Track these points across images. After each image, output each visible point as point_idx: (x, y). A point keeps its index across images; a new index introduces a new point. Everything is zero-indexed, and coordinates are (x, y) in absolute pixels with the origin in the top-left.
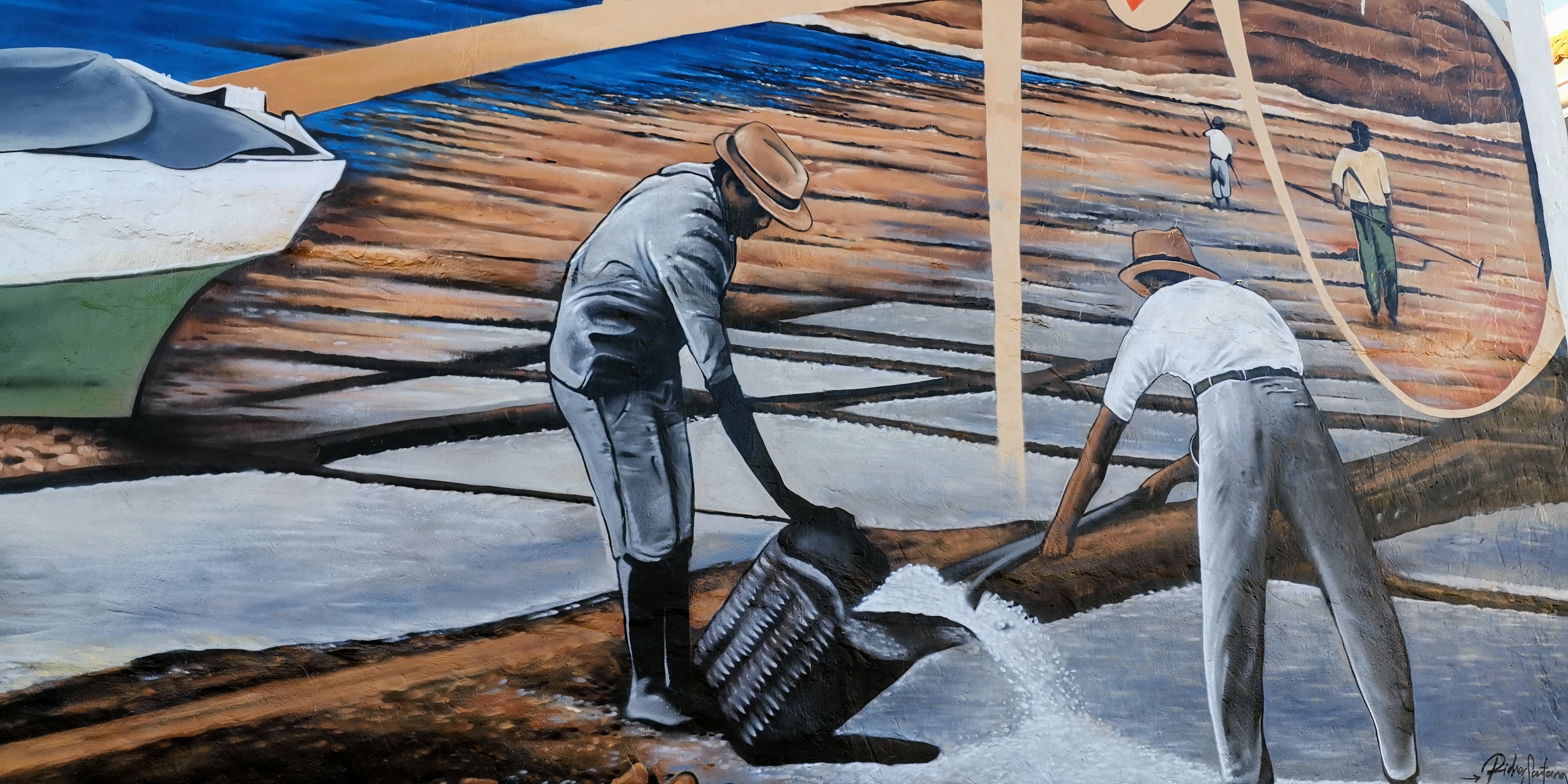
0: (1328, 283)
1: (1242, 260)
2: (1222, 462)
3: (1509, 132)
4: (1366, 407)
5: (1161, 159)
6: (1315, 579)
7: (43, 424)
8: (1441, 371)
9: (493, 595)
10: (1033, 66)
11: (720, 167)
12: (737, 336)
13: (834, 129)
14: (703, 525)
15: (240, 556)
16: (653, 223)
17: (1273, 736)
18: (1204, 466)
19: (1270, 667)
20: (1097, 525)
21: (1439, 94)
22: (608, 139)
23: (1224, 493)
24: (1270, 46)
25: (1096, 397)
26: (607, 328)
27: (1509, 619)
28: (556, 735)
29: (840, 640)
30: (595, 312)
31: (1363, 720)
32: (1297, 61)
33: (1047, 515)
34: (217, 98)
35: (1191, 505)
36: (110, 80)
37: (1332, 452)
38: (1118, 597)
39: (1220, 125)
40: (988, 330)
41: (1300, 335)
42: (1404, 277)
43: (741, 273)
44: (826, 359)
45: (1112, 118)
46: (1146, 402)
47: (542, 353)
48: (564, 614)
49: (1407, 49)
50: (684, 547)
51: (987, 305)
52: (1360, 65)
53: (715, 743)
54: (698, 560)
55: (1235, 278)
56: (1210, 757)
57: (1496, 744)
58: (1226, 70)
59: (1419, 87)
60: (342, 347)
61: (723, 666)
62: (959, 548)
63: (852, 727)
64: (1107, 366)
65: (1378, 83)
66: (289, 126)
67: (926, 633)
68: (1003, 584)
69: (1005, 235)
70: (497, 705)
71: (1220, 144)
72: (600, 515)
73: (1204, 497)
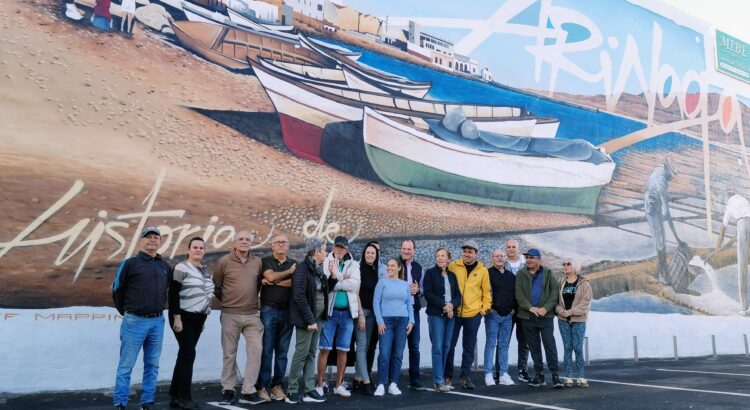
1: (744, 191)
2: (741, 239)
5: (730, 165)
7: (585, 215)
10: (712, 143)
15: (610, 243)
16: (657, 178)
18: (738, 238)
20: (722, 250)
22: (650, 159)
25: (721, 221)
26: (652, 201)
28: (651, 283)
29: (687, 270)
33: (715, 247)
34: (599, 150)
35: (735, 247)
36: (586, 146)
39: (740, 158)
40: (705, 205)
44: (682, 210)
45: (723, 155)
46: (730, 223)
47: (643, 205)
48: (650, 260)
51: (705, 199)
53: (671, 288)
55: (742, 195)
58: (740, 143)
60: (619, 203)
62: (703, 253)
63: (689, 288)
66: (608, 156)
67: (698, 270)
68: (709, 261)
69: (707, 182)
70: (643, 276)
71: (740, 162)
72: (653, 240)
73: (738, 244)
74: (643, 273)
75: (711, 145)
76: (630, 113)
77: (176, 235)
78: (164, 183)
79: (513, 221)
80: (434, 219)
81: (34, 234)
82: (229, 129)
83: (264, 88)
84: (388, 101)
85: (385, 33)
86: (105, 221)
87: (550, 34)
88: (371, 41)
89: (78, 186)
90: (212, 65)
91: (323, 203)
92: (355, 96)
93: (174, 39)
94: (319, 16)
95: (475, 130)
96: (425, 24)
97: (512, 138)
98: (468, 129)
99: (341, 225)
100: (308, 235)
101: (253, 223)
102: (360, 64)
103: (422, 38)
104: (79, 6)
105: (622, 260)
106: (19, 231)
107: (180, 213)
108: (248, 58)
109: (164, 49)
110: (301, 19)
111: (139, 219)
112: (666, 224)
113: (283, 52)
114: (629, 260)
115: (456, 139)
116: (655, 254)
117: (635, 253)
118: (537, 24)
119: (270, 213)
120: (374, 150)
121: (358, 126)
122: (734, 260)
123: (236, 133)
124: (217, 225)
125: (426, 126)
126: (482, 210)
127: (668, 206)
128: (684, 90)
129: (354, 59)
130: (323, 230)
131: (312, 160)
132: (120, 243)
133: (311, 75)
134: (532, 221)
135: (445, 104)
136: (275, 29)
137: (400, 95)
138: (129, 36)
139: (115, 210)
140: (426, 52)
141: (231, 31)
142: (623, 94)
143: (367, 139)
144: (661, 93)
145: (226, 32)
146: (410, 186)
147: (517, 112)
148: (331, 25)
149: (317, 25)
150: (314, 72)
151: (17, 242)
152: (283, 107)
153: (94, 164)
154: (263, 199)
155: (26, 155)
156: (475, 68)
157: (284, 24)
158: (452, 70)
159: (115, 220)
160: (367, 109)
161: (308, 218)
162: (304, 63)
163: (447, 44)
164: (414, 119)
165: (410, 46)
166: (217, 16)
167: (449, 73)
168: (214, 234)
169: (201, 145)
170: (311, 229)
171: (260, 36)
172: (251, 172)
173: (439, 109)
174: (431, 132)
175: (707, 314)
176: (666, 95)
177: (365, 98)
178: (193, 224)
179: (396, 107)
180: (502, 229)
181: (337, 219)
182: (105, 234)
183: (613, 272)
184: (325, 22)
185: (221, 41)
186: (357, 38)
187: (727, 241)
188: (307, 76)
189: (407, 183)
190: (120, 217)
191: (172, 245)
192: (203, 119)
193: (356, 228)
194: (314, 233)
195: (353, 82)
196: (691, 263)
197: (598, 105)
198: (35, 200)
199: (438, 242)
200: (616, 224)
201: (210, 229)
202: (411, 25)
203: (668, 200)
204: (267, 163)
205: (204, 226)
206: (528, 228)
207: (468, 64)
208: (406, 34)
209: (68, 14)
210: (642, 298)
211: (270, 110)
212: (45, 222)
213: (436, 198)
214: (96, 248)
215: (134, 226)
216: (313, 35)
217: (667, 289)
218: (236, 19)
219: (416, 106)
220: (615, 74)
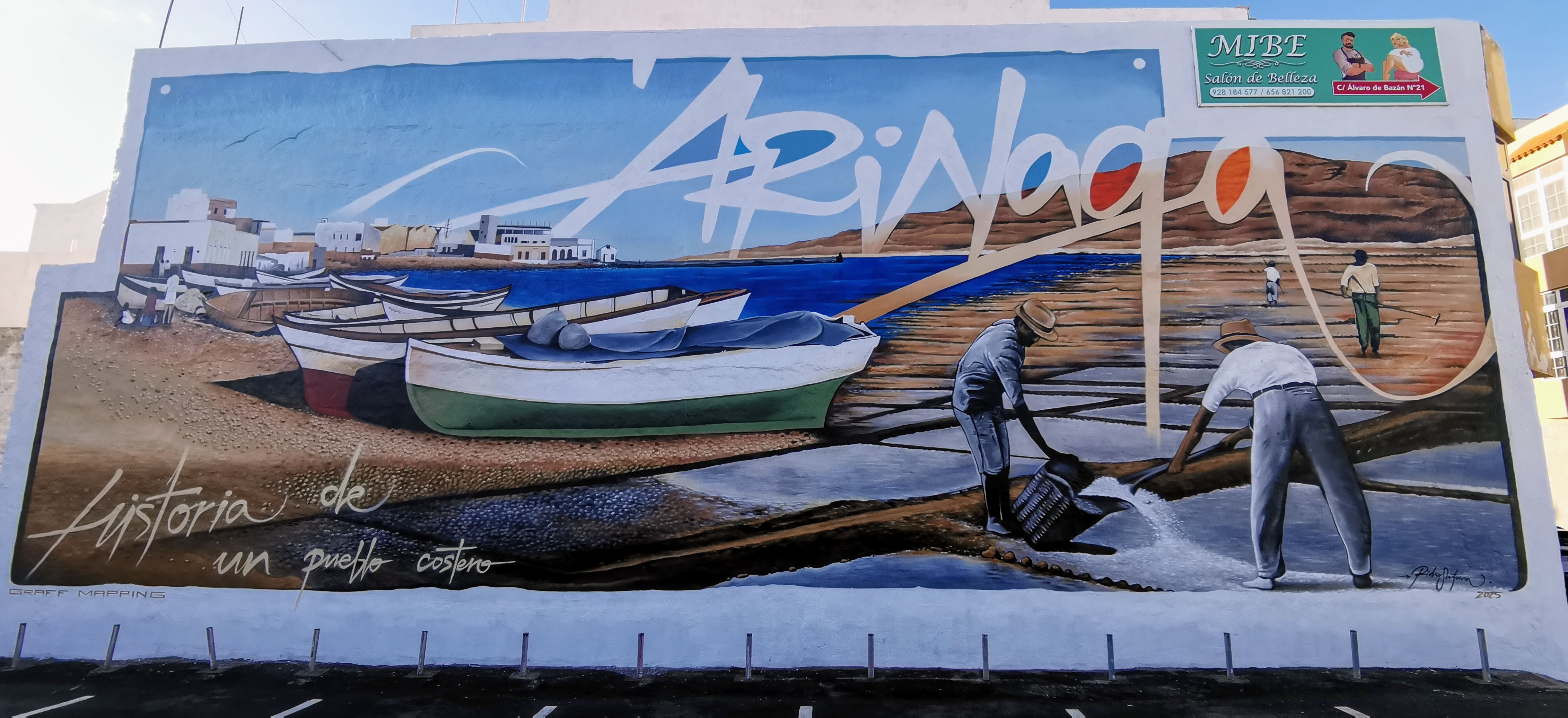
0: (1334, 337)
1: (1282, 331)
2: (1266, 429)
3: (1466, 240)
4: (1353, 398)
5: (1237, 286)
6: (1317, 482)
7: (801, 431)
8: (1407, 376)
9: (937, 486)
11: (1017, 320)
12: (1026, 387)
13: (1068, 296)
14: (1013, 461)
15: (857, 471)
16: (990, 345)
17: (1286, 552)
18: (1256, 431)
19: (1288, 522)
20: (1199, 458)
21: (1416, 226)
22: (971, 315)
23: (1266, 443)
24: (1306, 219)
26: (974, 387)
27: (1438, 501)
28: (962, 535)
29: (1072, 506)
30: (969, 382)
31: (1341, 547)
32: (1322, 223)
33: (1170, 456)
34: (840, 321)
36: (810, 319)
37: (1331, 420)
38: (1207, 490)
39: (1272, 264)
40: (1143, 376)
41: (1316, 365)
42: (1384, 329)
43: (1027, 361)
44: (1064, 394)
45: (1210, 270)
46: (1224, 403)
47: (949, 399)
48: (962, 493)
49: (1396, 205)
50: (1006, 470)
51: (1142, 365)
52: (1362, 219)
53: (1021, 542)
54: (1012, 474)
56: (1252, 560)
57: (1422, 561)
58: (1277, 235)
59: (1401, 225)
60: (883, 401)
61: (1023, 514)
62: (1127, 470)
63: (1077, 539)
64: (1204, 388)
65: (1374, 227)
66: (863, 327)
67: (1111, 504)
68: (1149, 485)
69: (1152, 332)
70: (941, 523)
71: (1272, 274)
72: (975, 458)
73: (1255, 445)
74: (941, 517)
76: (919, 244)
77: (193, 512)
78: (186, 462)
80: (503, 468)
81: (84, 521)
82: (249, 397)
83: (289, 345)
84: (444, 326)
85: (443, 242)
86: (137, 504)
87: (743, 161)
88: (422, 257)
89: (119, 473)
90: (236, 335)
91: (346, 464)
92: (397, 329)
93: (205, 318)
94: (357, 246)
95: (584, 336)
96: (501, 213)
97: (652, 335)
98: (570, 337)
99: (366, 488)
100: (326, 503)
101: (265, 495)
102: (405, 289)
103: (500, 233)
104: (132, 311)
105: (885, 498)
106: (74, 519)
107: (198, 490)
108: (273, 317)
109: (196, 331)
110: (334, 257)
111: (163, 499)
113: (310, 300)
114: (905, 496)
115: (549, 354)
117: (921, 483)
118: (713, 156)
119: (284, 481)
120: (420, 393)
121: (399, 365)
122: (1241, 476)
123: (255, 399)
124: (231, 500)
125: (498, 344)
126: (588, 446)
127: (1020, 394)
128: (1091, 167)
129: (398, 284)
130: (344, 497)
131: (338, 416)
132: (146, 524)
133: (341, 317)
134: (685, 452)
135: (531, 310)
136: (303, 278)
137: (461, 314)
138: (167, 326)
139: (145, 491)
140: (505, 249)
141: (258, 294)
143: (408, 379)
144: (1014, 191)
145: (254, 294)
146: (468, 427)
147: (661, 295)
148: (371, 253)
149: (353, 258)
150: (345, 313)
151: (72, 528)
152: (309, 361)
153: (132, 453)
154: (277, 467)
155: (84, 452)
156: (584, 251)
157: (314, 268)
158: (544, 262)
159: (145, 502)
160: (413, 342)
161: (327, 485)
162: (335, 305)
163: (538, 230)
164: (482, 340)
165: (479, 248)
166: (248, 282)
167: (539, 267)
168: (227, 509)
169: (221, 419)
170: (330, 495)
171: (290, 288)
172: (268, 439)
173: (523, 319)
174: (505, 352)
177: (410, 328)
178: (209, 499)
180: (623, 469)
181: (362, 482)
182: (135, 515)
183: (863, 519)
184: (364, 252)
185: (249, 305)
186: (404, 258)
188: (338, 319)
189: (461, 425)
190: (148, 499)
191: (189, 523)
192: (224, 390)
193: (386, 491)
194: (333, 501)
195: (394, 312)
196: (1088, 491)
197: (840, 248)
198: (87, 490)
200: (877, 437)
201: (225, 503)
202: (485, 220)
203: (1021, 379)
204: (285, 426)
205: (219, 501)
206: (675, 463)
207: (574, 249)
208: (475, 234)
209: (124, 321)
211: (292, 368)
212: (92, 509)
213: (508, 440)
214: (127, 529)
215: (158, 507)
216: (349, 272)
217: (1008, 545)
218: (264, 279)
219: (483, 323)
220: (887, 190)
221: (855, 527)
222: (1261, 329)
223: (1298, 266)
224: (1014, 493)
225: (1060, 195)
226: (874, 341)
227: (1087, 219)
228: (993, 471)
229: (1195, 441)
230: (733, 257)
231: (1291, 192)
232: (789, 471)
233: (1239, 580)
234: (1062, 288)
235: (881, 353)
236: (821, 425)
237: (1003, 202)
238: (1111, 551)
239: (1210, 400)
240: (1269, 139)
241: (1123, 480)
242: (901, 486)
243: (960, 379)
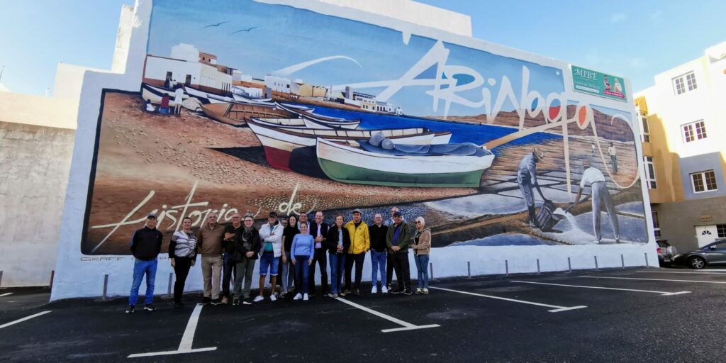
0: (608, 168)
1: (597, 164)
2: (595, 195)
3: (632, 143)
4: (613, 187)
5: (585, 149)
6: (606, 211)
8: (623, 181)
9: (516, 210)
10: (570, 136)
11: (534, 154)
13: (547, 147)
15: (491, 204)
16: (527, 161)
17: (602, 233)
18: (593, 195)
19: (601, 224)
20: (580, 203)
21: (623, 137)
22: (521, 150)
23: (595, 199)
24: (599, 131)
25: (579, 185)
26: (523, 176)
27: (631, 218)
28: (523, 227)
29: (551, 217)
30: (522, 174)
31: (612, 231)
32: (603, 133)
33: (574, 201)
34: (482, 148)
35: (591, 201)
36: (472, 146)
37: (609, 193)
38: (583, 213)
39: (593, 144)
40: (566, 175)
41: (605, 176)
42: (618, 167)
44: (547, 180)
45: (579, 143)
46: (586, 186)
47: (516, 179)
48: (522, 212)
49: (618, 130)
50: (534, 204)
51: (565, 172)
52: (611, 133)
53: (539, 229)
55: (596, 167)
56: (594, 235)
57: (630, 236)
58: (593, 135)
59: (619, 136)
60: (497, 179)
62: (563, 206)
63: (553, 228)
64: (580, 181)
65: (614, 136)
66: (489, 151)
67: (561, 217)
68: (569, 211)
69: (567, 161)
70: (517, 223)
71: (593, 147)
72: (525, 200)
73: (593, 199)
74: (517, 221)
75: (569, 138)
76: (506, 123)
77: (203, 215)
78: (197, 188)
79: (418, 194)
80: (364, 197)
81: (131, 219)
82: (234, 157)
83: (255, 133)
84: (333, 133)
85: (330, 95)
86: (166, 210)
87: (444, 82)
88: (321, 100)
89: (152, 193)
90: (223, 125)
91: (291, 192)
92: (311, 132)
93: (203, 114)
94: (288, 91)
95: (392, 144)
96: (355, 87)
97: (418, 146)
98: (386, 144)
99: (302, 204)
100: (282, 211)
101: (248, 206)
102: (314, 114)
103: (354, 95)
104: (153, 104)
105: (500, 214)
106: (124, 218)
107: (206, 204)
108: (245, 119)
109: (197, 120)
110: (276, 94)
111: (183, 208)
112: (535, 190)
113: (265, 113)
114: (506, 213)
115: (379, 150)
116: (526, 208)
117: (511, 209)
118: (435, 78)
119: (258, 200)
120: (324, 163)
121: (314, 148)
122: (589, 209)
123: (237, 159)
124: (227, 209)
125: (357, 144)
126: (397, 190)
127: (536, 179)
128: (548, 105)
129: (310, 112)
130: (292, 208)
131: (284, 170)
132: (173, 221)
133: (283, 123)
134: (433, 194)
135: (370, 131)
136: (260, 101)
137: (340, 129)
138: (178, 115)
139: (171, 204)
140: (357, 103)
141: (235, 106)
142: (500, 112)
143: (318, 155)
144: (529, 109)
145: (232, 106)
146: (348, 179)
147: (420, 131)
148: (295, 95)
149: (287, 96)
150: (285, 122)
151: (123, 223)
152: (266, 142)
153: (159, 182)
154: (254, 193)
155: (127, 180)
156: (390, 108)
157: (266, 97)
158: (374, 111)
159: (171, 209)
160: (319, 139)
161: (282, 202)
162: (279, 117)
163: (371, 97)
164: (350, 141)
165: (346, 101)
166: (228, 99)
167: (372, 113)
168: (225, 213)
169: (218, 167)
170: (284, 207)
171: (252, 106)
172: (247, 179)
173: (367, 134)
174: (361, 148)
175: (568, 244)
176: (533, 110)
177: (317, 133)
178: (213, 209)
179: (338, 136)
180: (411, 200)
181: (300, 201)
182: (166, 216)
183: (493, 221)
184: (292, 94)
185: (229, 111)
186: (312, 100)
187: (583, 197)
188: (281, 124)
189: (345, 177)
190: (173, 208)
191: (201, 220)
192: (219, 154)
193: (312, 205)
194: (286, 210)
195: (309, 124)
196: (555, 213)
197: (481, 121)
198: (131, 202)
199: (366, 210)
200: (496, 192)
201: (223, 211)
202: (347, 89)
203: (536, 174)
204: (256, 173)
205: (220, 209)
206: (429, 198)
207: (386, 107)
208: (344, 94)
209: (148, 109)
210: (516, 236)
211: (258, 145)
212: (136, 212)
213: (365, 185)
214: (161, 224)
215: (181, 212)
216: (284, 102)
217: (535, 230)
218: (237, 99)
219: (350, 134)
220: (493, 101)
221: (492, 224)
222: (592, 163)
223: (599, 145)
224: (536, 212)
225: (541, 113)
226: (493, 157)
227: (549, 122)
228: (530, 205)
229: (579, 197)
230: (445, 119)
231: (596, 122)
232: (469, 203)
233: (592, 241)
234: (544, 144)
235: (495, 161)
236: (478, 186)
237: (527, 113)
238: (561, 232)
239: (582, 184)
240: (591, 105)
241: (564, 209)
242: (505, 210)
243: (519, 173)
